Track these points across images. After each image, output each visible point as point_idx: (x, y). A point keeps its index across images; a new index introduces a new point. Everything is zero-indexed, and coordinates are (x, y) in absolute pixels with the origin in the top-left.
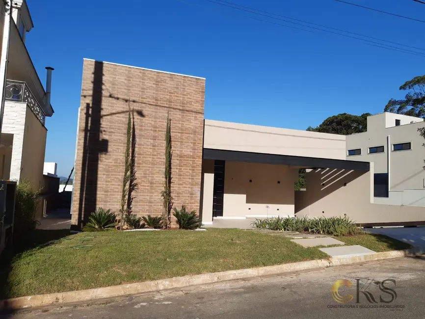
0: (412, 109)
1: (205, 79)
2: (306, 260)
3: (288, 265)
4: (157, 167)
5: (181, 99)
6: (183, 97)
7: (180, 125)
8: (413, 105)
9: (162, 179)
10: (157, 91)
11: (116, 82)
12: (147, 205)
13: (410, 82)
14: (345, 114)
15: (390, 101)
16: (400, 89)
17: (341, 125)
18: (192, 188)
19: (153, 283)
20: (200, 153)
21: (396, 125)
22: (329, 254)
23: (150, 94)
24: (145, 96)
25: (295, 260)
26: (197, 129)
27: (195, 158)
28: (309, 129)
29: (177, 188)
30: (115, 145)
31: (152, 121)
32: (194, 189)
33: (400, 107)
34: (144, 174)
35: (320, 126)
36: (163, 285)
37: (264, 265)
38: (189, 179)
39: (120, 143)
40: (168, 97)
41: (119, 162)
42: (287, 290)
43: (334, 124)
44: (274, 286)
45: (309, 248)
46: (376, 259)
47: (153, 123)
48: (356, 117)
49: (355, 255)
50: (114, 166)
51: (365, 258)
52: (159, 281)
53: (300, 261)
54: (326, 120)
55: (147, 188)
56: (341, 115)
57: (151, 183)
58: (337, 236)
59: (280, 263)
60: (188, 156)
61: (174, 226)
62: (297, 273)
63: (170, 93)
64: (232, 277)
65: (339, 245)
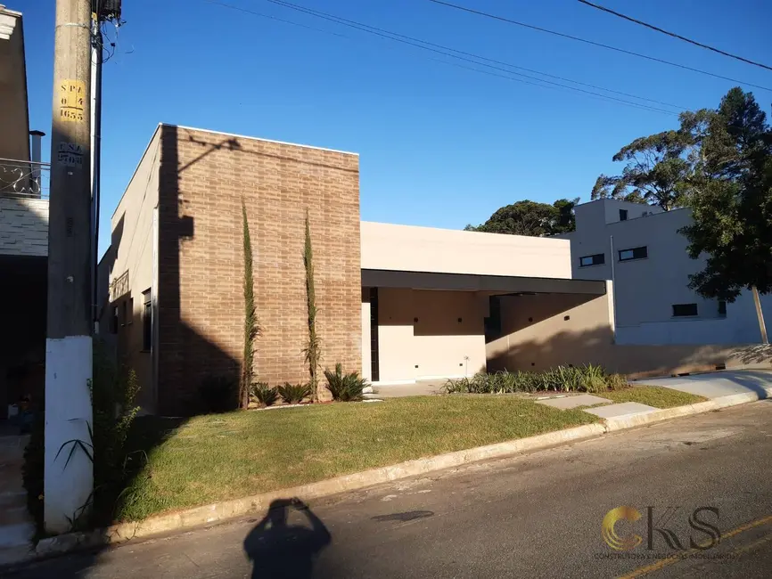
0: (635, 191)
1: (358, 154)
2: (573, 426)
3: (553, 434)
4: (291, 304)
5: (323, 187)
6: (326, 186)
7: (323, 233)
8: (635, 184)
9: (300, 322)
10: (283, 176)
11: (217, 164)
12: (279, 367)
13: (629, 147)
14: (527, 201)
15: (599, 178)
16: (614, 158)
17: (521, 220)
18: (349, 335)
19: (379, 471)
20: (357, 276)
21: (621, 220)
22: (600, 416)
23: (273, 181)
24: (264, 185)
25: (557, 427)
26: (350, 238)
27: (350, 286)
28: (467, 229)
29: (325, 337)
30: (222, 270)
31: (278, 226)
32: (352, 336)
33: (616, 190)
34: (272, 315)
35: (487, 223)
36: (395, 474)
37: (520, 436)
38: (344, 320)
39: (228, 265)
40: (302, 186)
41: (229, 297)
42: (577, 462)
43: (510, 220)
44: (552, 461)
45: (568, 411)
46: (663, 418)
47: (280, 230)
48: (544, 206)
49: (635, 415)
50: (222, 304)
51: (649, 418)
52: (389, 468)
53: (565, 427)
54: (497, 213)
55: (277, 338)
56: (520, 203)
57: (284, 330)
58: (594, 392)
59: (540, 432)
60: (338, 283)
61: (324, 399)
62: (570, 443)
63: (305, 179)
64: (482, 456)
65: (607, 404)
